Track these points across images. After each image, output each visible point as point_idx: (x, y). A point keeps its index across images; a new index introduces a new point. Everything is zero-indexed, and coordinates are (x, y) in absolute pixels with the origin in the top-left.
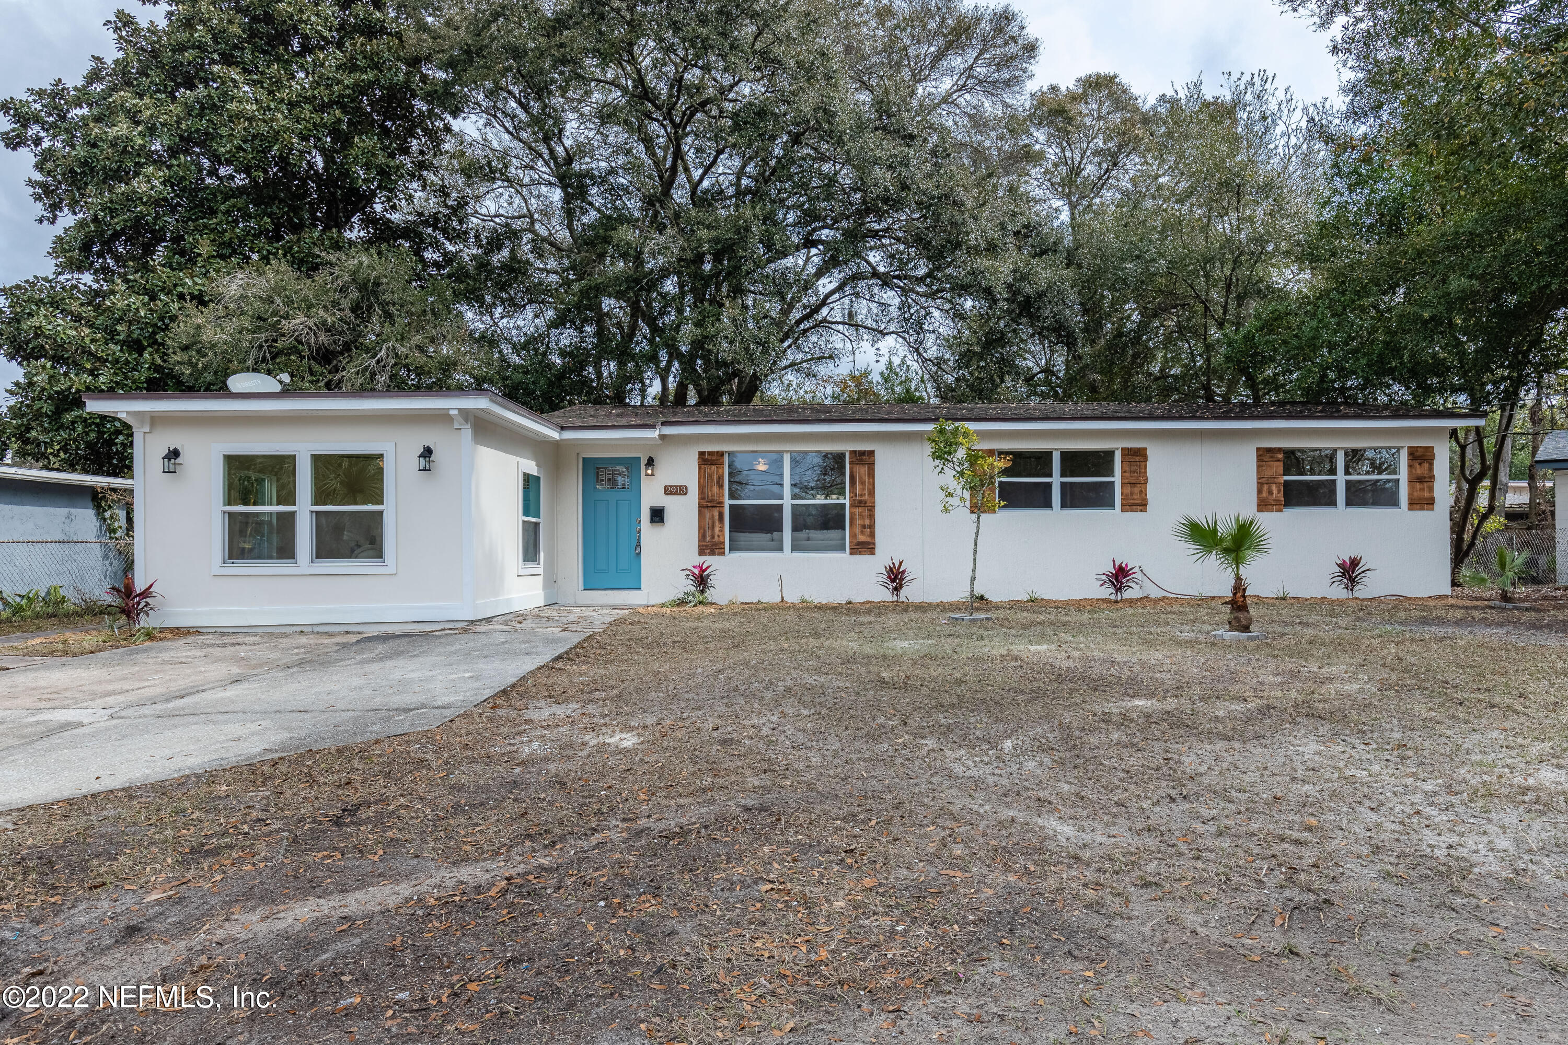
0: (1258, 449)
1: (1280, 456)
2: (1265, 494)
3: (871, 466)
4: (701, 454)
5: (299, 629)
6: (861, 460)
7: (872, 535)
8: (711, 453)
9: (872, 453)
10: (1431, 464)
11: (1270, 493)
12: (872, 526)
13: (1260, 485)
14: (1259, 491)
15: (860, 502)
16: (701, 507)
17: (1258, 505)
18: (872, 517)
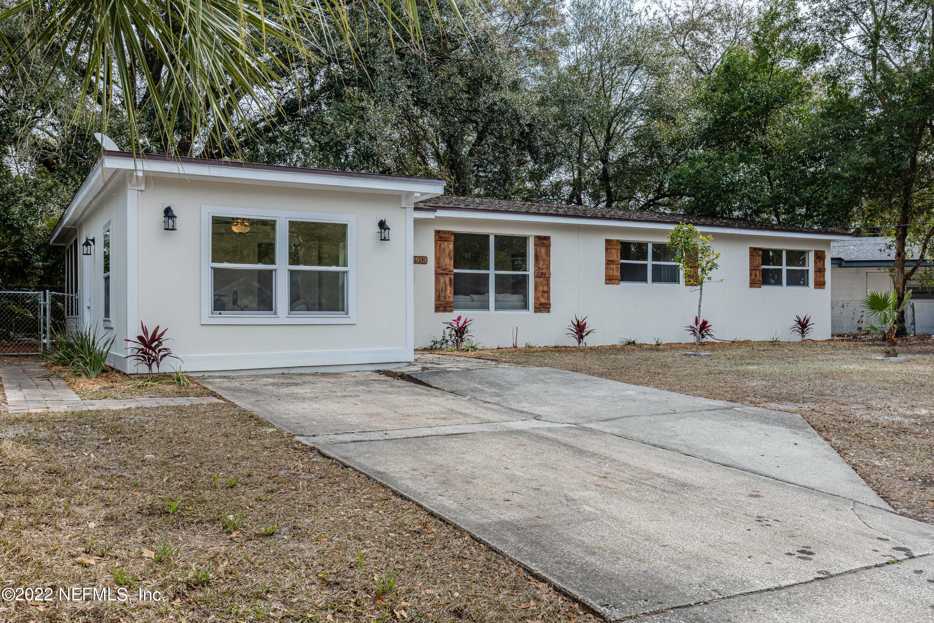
0: (750, 248)
1: (761, 253)
2: (753, 277)
3: (548, 247)
4: (437, 232)
5: (281, 371)
6: (543, 243)
7: (549, 298)
8: (444, 232)
9: (549, 238)
10: (824, 261)
11: (756, 276)
12: (548, 292)
13: (751, 270)
14: (751, 275)
15: (542, 274)
16: (437, 274)
17: (750, 283)
18: (548, 285)
